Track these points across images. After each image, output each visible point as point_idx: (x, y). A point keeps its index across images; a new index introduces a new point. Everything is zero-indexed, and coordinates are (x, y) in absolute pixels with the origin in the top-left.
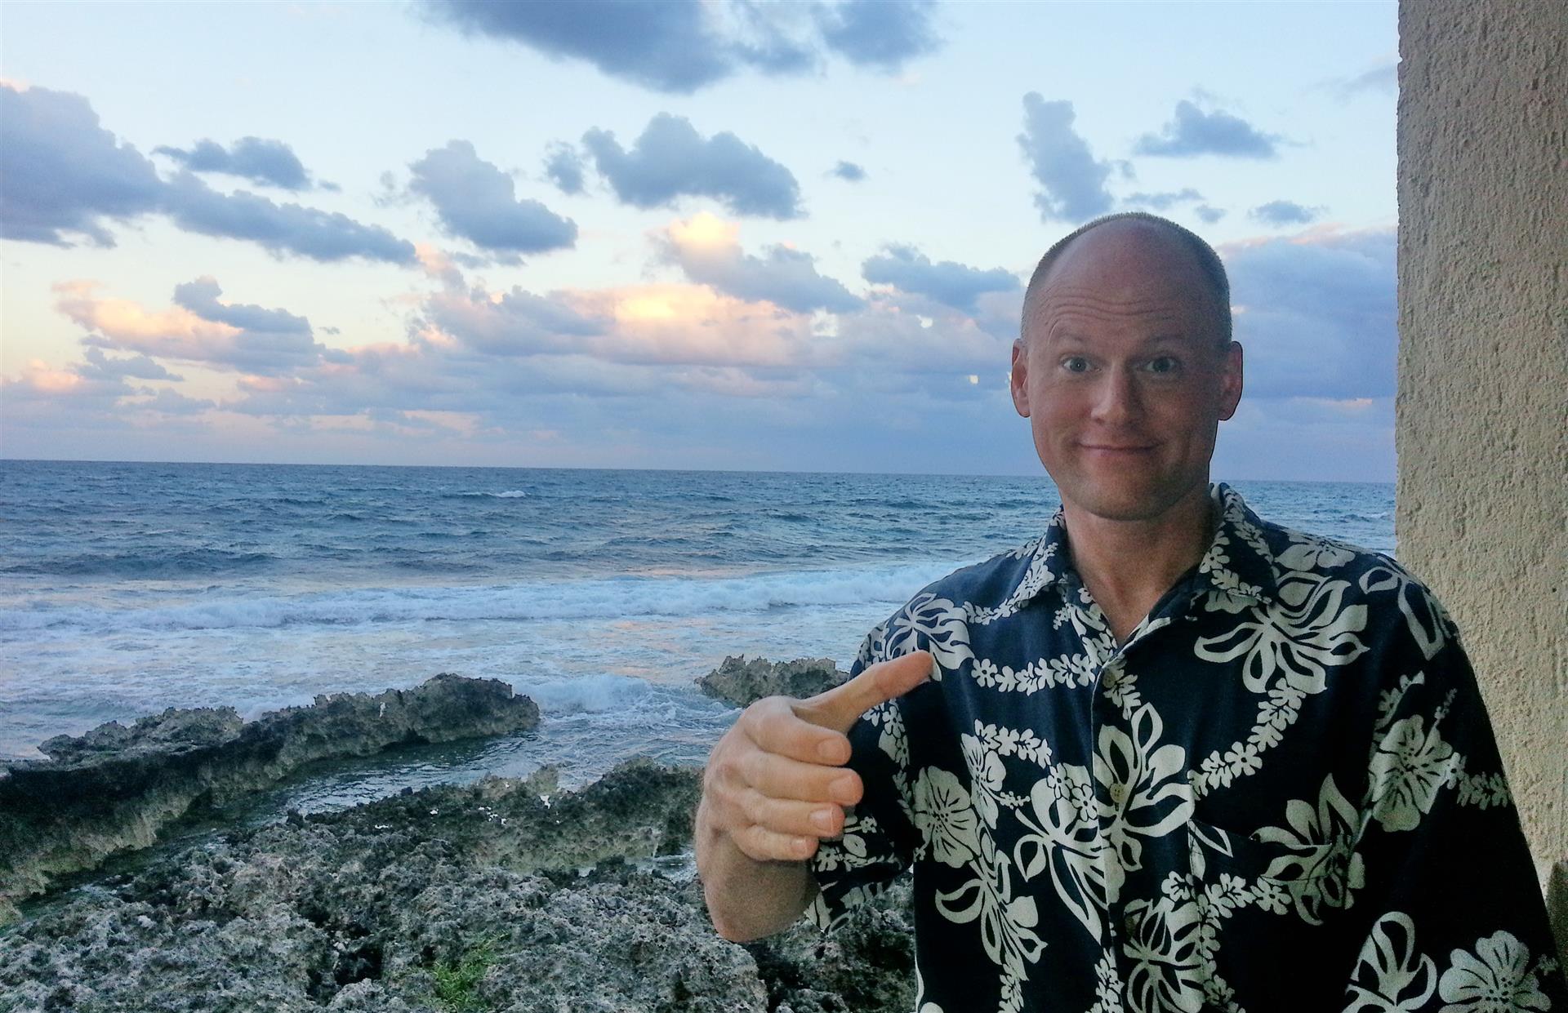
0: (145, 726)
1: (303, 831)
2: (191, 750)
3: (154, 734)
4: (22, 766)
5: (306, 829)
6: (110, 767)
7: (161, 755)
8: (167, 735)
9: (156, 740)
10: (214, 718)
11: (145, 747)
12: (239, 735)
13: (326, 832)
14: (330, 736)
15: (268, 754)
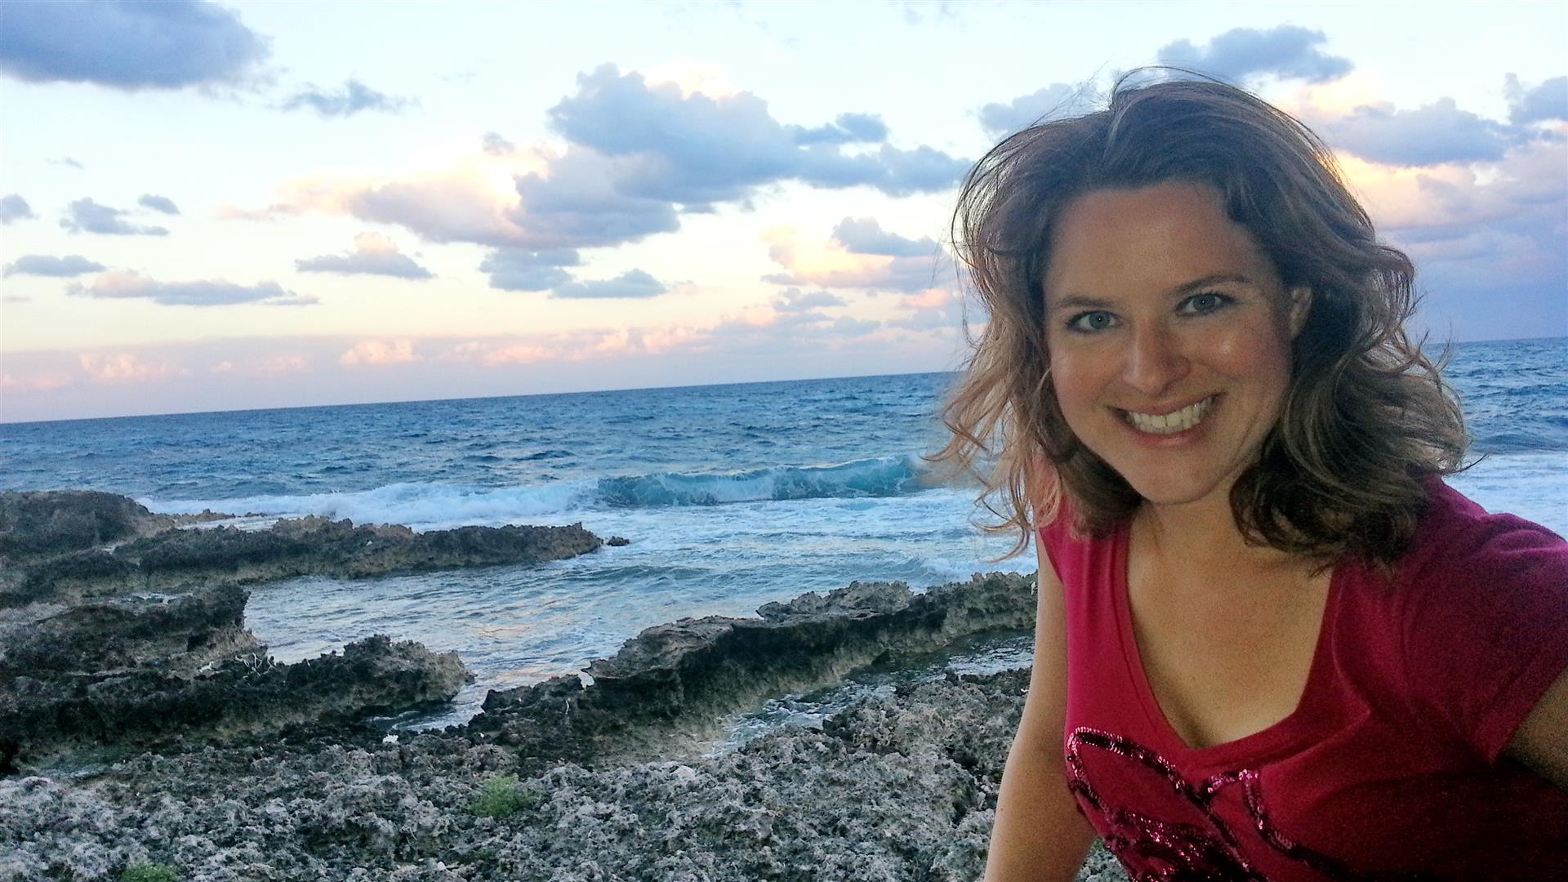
0: (835, 597)
1: (957, 688)
2: (869, 616)
3: (842, 602)
4: (740, 624)
5: (960, 687)
6: (806, 627)
7: (844, 618)
8: (852, 604)
9: (843, 607)
10: (890, 590)
11: (834, 613)
12: (908, 605)
13: (976, 690)
14: (987, 610)
15: (935, 623)
